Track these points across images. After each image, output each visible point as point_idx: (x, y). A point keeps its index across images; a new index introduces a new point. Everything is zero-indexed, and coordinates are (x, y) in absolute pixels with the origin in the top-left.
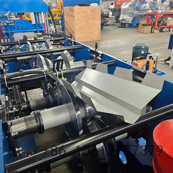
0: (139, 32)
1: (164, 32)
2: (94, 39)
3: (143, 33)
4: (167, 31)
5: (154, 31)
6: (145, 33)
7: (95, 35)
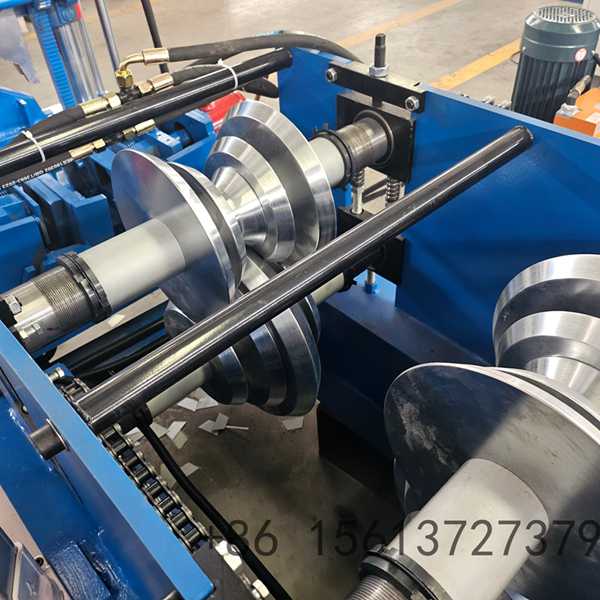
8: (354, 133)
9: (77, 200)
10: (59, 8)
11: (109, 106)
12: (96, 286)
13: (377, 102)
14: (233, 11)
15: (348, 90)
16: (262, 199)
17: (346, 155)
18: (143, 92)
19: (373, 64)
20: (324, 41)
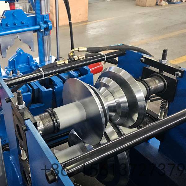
0: (137, 5)
1: (175, 3)
2: (79, 19)
3: (145, 6)
4: (179, 3)
5: (160, 2)
6: (148, 7)
7: (80, 14)
8: (151, 81)
9: (43, 89)
10: (45, 31)
11: (65, 63)
12: (58, 121)
13: (161, 71)
14: (89, 32)
15: (148, 66)
16: (116, 100)
17: (148, 89)
18: (76, 59)
19: (161, 58)
20: (140, 49)
